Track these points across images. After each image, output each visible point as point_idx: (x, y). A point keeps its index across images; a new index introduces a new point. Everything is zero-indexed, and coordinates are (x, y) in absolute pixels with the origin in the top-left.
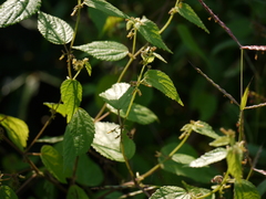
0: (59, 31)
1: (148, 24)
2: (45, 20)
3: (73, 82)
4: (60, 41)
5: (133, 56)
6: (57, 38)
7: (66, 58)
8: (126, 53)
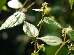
0: (32, 31)
1: (72, 31)
2: (27, 25)
3: (36, 54)
4: (32, 35)
5: (64, 43)
6: (31, 34)
7: (34, 43)
8: (61, 42)
